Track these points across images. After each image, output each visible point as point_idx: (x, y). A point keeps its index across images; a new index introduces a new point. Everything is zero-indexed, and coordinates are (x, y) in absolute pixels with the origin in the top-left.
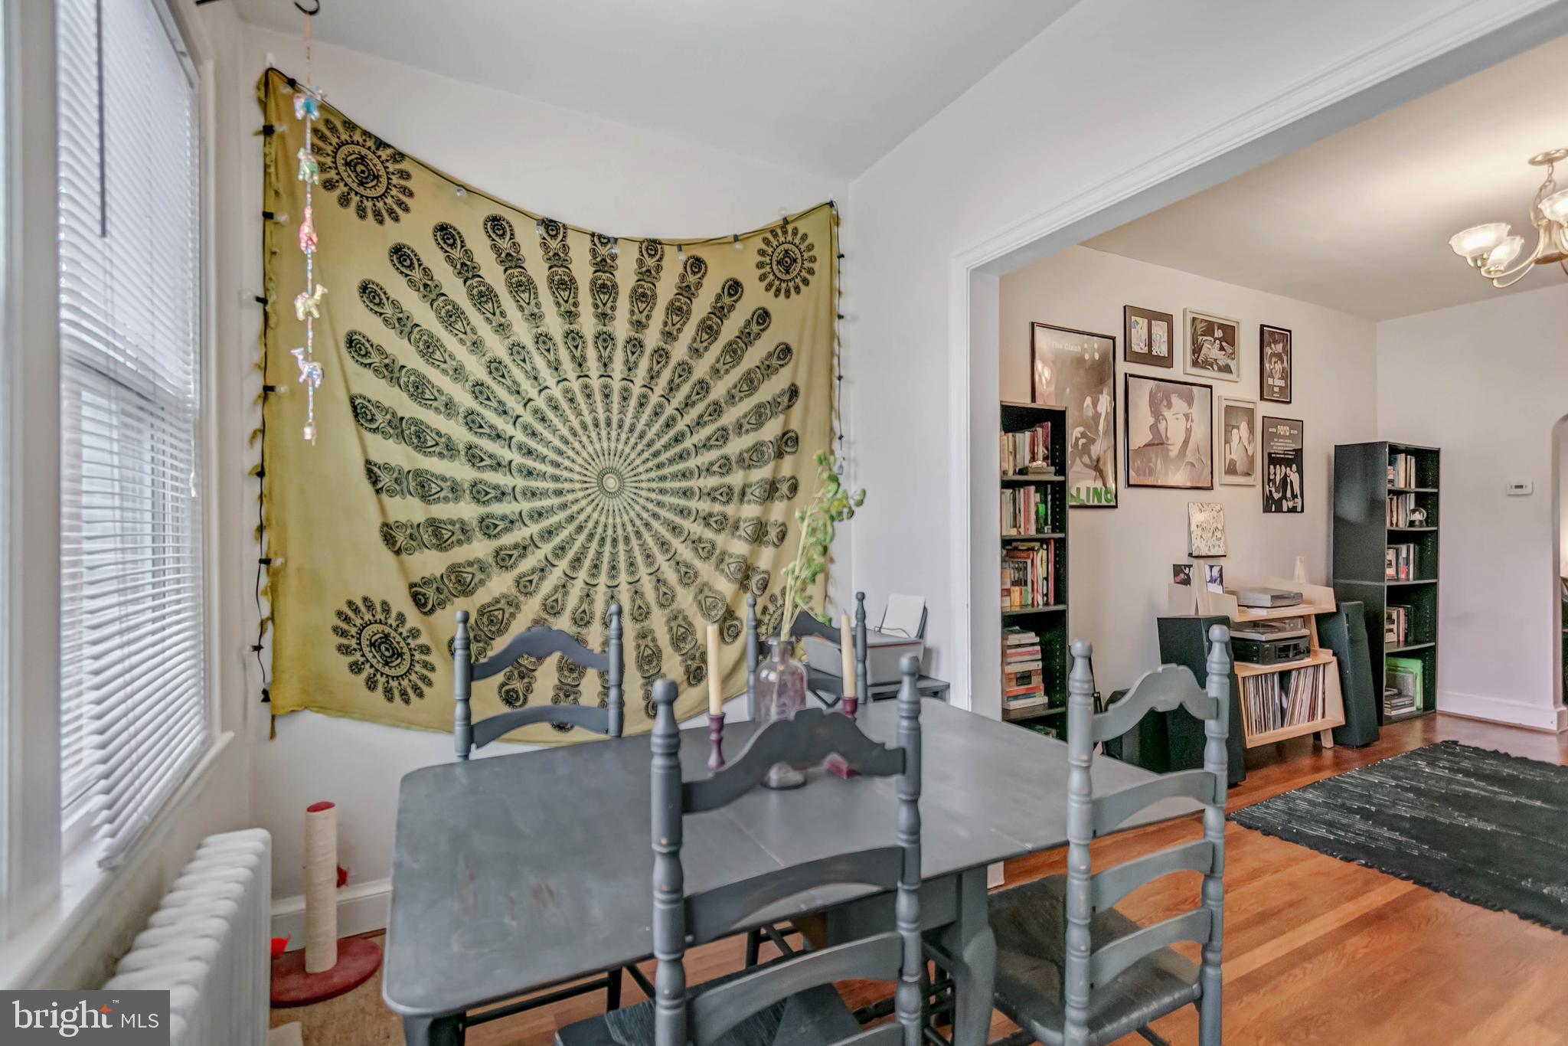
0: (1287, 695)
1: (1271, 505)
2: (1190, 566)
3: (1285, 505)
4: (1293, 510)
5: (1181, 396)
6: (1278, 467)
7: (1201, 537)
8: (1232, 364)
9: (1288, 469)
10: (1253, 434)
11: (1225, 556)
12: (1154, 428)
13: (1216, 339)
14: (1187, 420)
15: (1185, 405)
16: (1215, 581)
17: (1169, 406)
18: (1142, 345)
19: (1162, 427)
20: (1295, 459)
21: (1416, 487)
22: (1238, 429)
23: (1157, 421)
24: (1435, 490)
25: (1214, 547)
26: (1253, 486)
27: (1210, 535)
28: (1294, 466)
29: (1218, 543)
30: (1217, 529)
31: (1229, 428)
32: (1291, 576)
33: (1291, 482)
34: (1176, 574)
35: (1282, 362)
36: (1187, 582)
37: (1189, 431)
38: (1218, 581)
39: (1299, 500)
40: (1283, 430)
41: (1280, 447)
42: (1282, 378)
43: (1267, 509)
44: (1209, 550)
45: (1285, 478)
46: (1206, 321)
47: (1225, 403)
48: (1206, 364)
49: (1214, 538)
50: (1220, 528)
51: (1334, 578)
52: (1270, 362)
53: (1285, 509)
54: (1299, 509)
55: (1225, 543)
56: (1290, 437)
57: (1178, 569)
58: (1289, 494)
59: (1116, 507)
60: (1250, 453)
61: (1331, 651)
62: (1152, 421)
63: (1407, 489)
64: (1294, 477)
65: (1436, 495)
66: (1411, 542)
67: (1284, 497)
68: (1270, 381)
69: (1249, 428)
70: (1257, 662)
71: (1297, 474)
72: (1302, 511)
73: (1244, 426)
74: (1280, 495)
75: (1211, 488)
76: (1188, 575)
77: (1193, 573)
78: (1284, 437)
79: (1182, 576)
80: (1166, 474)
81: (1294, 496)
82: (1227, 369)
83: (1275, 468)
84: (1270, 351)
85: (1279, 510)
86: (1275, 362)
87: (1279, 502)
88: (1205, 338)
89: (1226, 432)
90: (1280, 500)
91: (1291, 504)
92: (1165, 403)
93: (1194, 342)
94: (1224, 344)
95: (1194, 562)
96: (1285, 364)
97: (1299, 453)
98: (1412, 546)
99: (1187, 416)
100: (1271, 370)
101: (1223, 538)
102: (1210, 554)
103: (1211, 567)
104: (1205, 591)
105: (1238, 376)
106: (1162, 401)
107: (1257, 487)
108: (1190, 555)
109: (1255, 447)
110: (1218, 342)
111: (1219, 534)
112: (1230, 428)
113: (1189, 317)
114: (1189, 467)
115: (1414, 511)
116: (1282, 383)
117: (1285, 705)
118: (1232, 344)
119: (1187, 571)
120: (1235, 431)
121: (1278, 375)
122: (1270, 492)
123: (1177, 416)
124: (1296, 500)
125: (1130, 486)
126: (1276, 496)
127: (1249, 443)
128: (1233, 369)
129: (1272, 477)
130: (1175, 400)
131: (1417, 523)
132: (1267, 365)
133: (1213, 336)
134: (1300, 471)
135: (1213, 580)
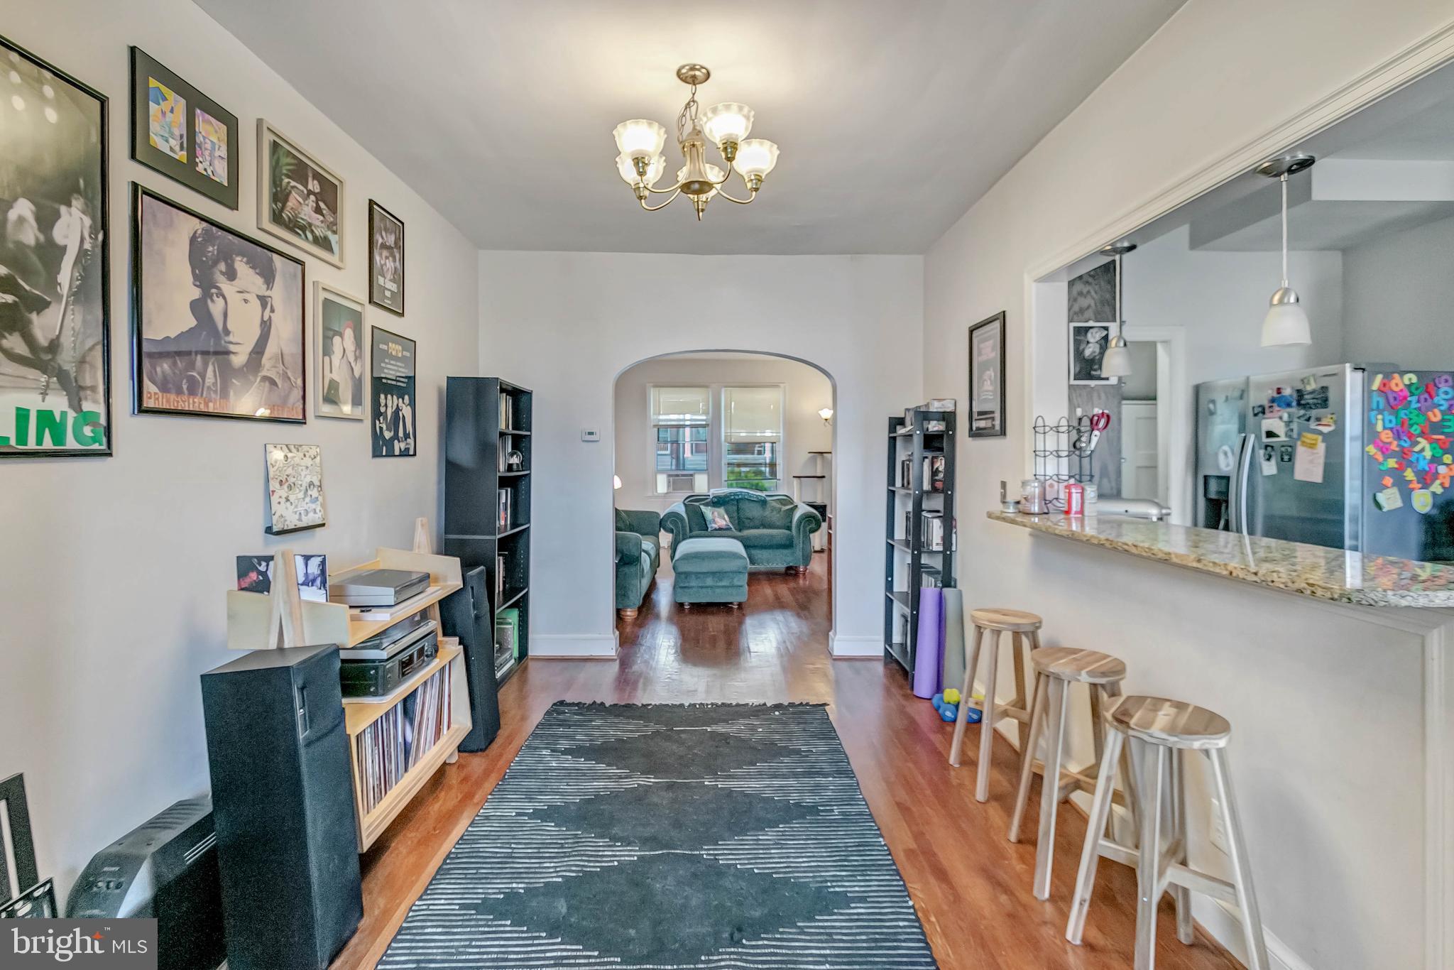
0: (412, 724)
1: (381, 448)
2: (269, 559)
3: (398, 446)
4: (405, 454)
5: (253, 263)
6: (389, 396)
7: (287, 500)
8: (333, 239)
9: (400, 400)
10: (361, 349)
11: (323, 525)
12: (199, 308)
13: (310, 192)
14: (264, 306)
15: (259, 281)
16: (313, 581)
17: (231, 275)
18: (174, 143)
19: (216, 308)
20: (406, 388)
21: (513, 429)
22: (341, 335)
23: (207, 295)
24: (528, 433)
25: (307, 512)
26: (360, 420)
27: (301, 495)
28: (406, 397)
29: (313, 506)
30: (311, 484)
31: (329, 334)
32: (409, 545)
33: (403, 416)
34: (242, 574)
35: (394, 261)
36: (263, 586)
37: (266, 326)
38: (318, 581)
39: (411, 441)
40: (395, 349)
41: (392, 371)
42: (393, 281)
43: (377, 454)
44: (300, 520)
45: (397, 411)
46: (295, 157)
47: (323, 295)
48: (294, 226)
49: (308, 499)
50: (317, 483)
51: (446, 533)
52: (381, 255)
53: (397, 452)
54: (411, 452)
55: (323, 505)
56: (403, 359)
57: (246, 565)
58: (401, 434)
59: (108, 454)
60: (357, 374)
61: (457, 639)
62: (196, 293)
63: (506, 431)
64: (406, 411)
65: (530, 436)
66: (508, 487)
67: (396, 437)
68: (381, 280)
69: (355, 337)
70: (375, 694)
71: (409, 407)
72: (415, 455)
73: (349, 333)
74: (392, 433)
75: (302, 422)
76: (264, 574)
77: (275, 572)
78: (396, 358)
79: (253, 576)
80: (224, 394)
81: (407, 436)
82: (324, 243)
83: (386, 398)
84: (380, 241)
85: (391, 454)
86: (387, 258)
87: (389, 444)
88: (293, 183)
89: (325, 337)
90: (392, 439)
91: (403, 446)
92: (222, 266)
93: (275, 182)
94: (322, 205)
95: (277, 547)
96: (398, 263)
97: (412, 379)
98: (509, 489)
99: (263, 301)
100: (382, 266)
101: (320, 498)
102: (300, 525)
103: (307, 558)
104: (296, 600)
105: (341, 259)
106: (216, 263)
107: (365, 421)
108: (269, 530)
109: (363, 366)
110: (312, 197)
111: (314, 493)
112: (331, 333)
113: (268, 138)
114: (267, 384)
115: (512, 455)
116: (393, 287)
117: (409, 739)
118: (334, 210)
119: (262, 568)
120: (337, 339)
121: (389, 276)
122: (381, 428)
123: (247, 296)
124: (408, 440)
125: (142, 410)
126: (388, 435)
127: (356, 360)
128: (335, 247)
129: (383, 410)
130: (241, 265)
131: (515, 467)
132: (377, 258)
133: (306, 186)
134: (413, 404)
135: (309, 582)
